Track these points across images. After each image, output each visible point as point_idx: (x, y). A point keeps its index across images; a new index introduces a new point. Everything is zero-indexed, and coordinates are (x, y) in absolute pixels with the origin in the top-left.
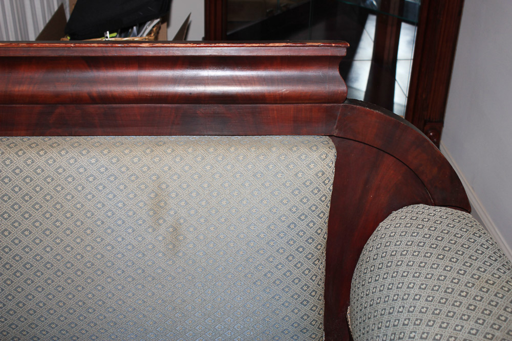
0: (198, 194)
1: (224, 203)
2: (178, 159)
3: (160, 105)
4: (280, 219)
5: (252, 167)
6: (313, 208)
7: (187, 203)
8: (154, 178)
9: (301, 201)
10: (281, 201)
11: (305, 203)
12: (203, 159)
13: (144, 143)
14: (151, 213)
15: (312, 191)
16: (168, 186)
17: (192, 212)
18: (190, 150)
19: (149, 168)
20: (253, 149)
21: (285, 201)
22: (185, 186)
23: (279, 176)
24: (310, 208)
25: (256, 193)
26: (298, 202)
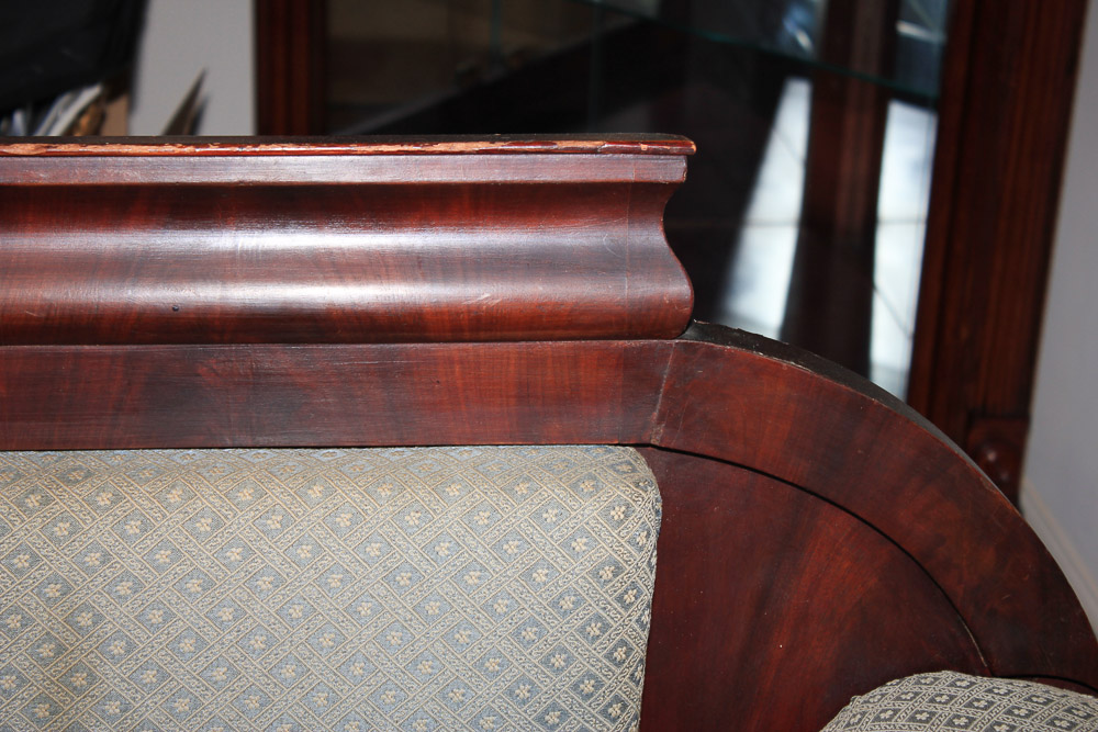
0: (201, 643)
1: (288, 672)
2: (132, 528)
3: (73, 347)
4: (477, 723)
5: (379, 549)
6: (588, 687)
7: (163, 676)
8: (52, 591)
9: (546, 662)
10: (480, 664)
11: (559, 670)
12: (217, 524)
13: (19, 476)
14: (42, 711)
15: (582, 630)
16: (98, 619)
17: (182, 705)
18: (174, 497)
19: (35, 559)
20: (384, 493)
21: (491, 665)
22: (156, 617)
23: (472, 578)
24: (575, 687)
25: (394, 638)
26: (536, 666)
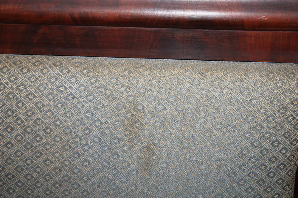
0: (173, 116)
1: (198, 126)
2: (154, 82)
3: (139, 28)
4: (253, 144)
5: (227, 92)
6: (287, 135)
7: (162, 125)
8: (131, 99)
9: (275, 128)
10: (255, 127)
11: (278, 130)
12: (179, 82)
13: (122, 65)
14: (127, 133)
15: (287, 119)
16: (143, 108)
17: (167, 133)
18: (167, 73)
19: (126, 89)
20: (229, 75)
21: (259, 128)
22: (160, 108)
23: (254, 102)
24: (283, 135)
25: (230, 118)
26: (272, 129)
